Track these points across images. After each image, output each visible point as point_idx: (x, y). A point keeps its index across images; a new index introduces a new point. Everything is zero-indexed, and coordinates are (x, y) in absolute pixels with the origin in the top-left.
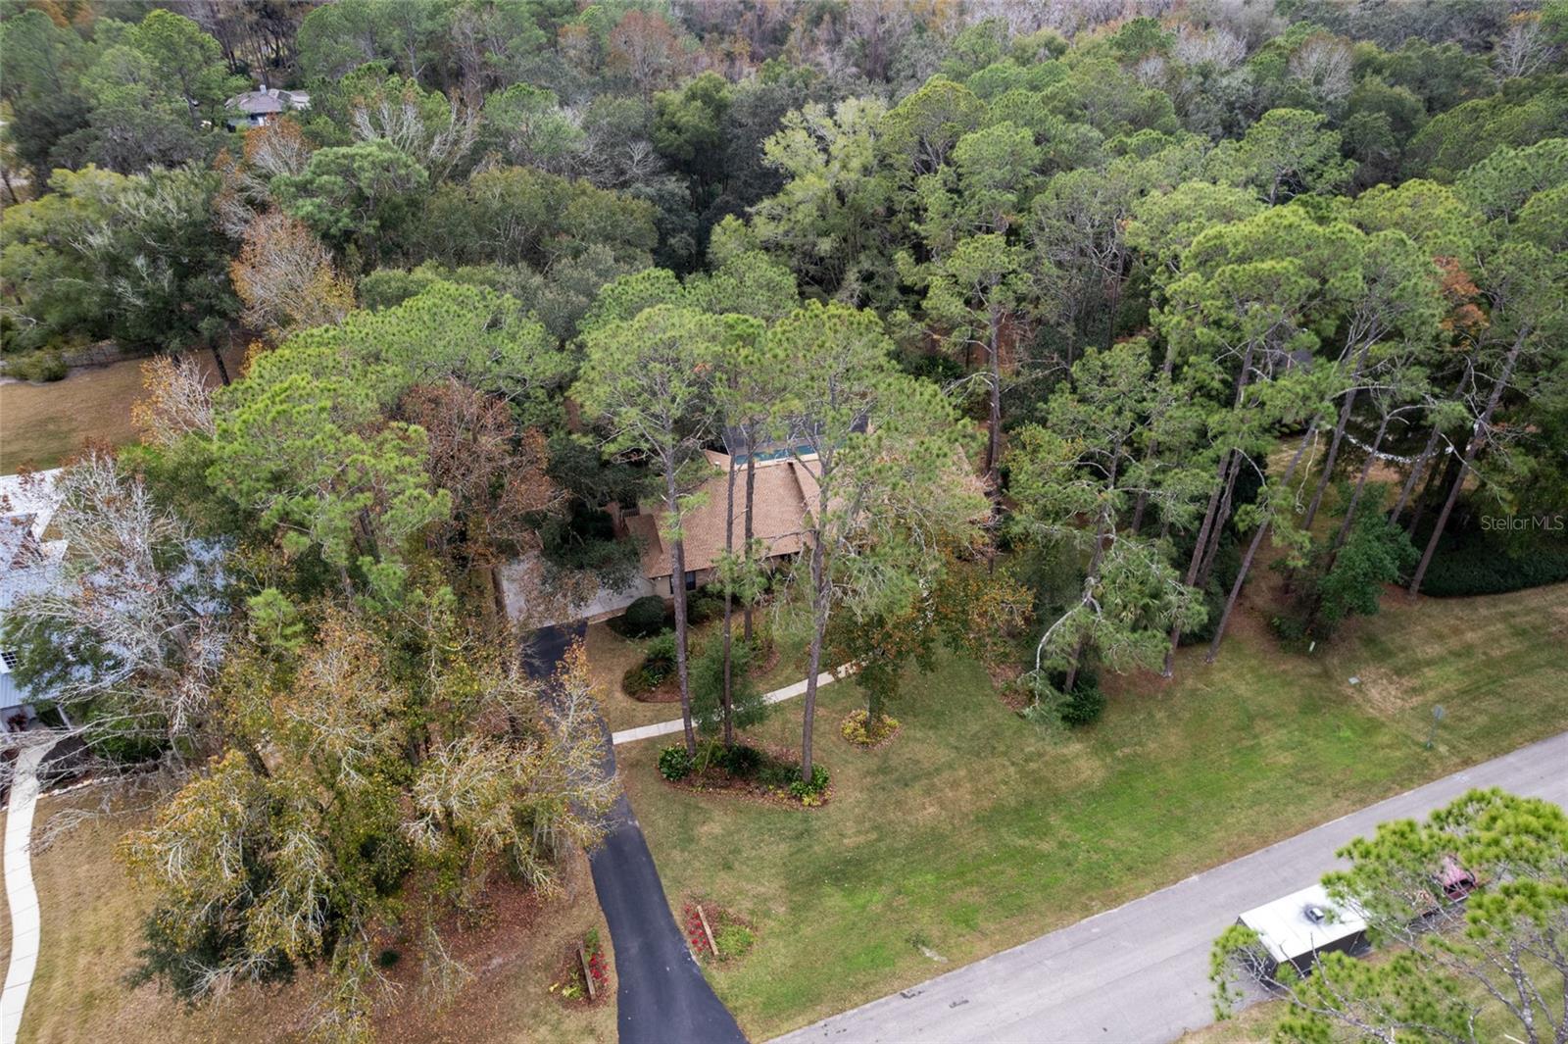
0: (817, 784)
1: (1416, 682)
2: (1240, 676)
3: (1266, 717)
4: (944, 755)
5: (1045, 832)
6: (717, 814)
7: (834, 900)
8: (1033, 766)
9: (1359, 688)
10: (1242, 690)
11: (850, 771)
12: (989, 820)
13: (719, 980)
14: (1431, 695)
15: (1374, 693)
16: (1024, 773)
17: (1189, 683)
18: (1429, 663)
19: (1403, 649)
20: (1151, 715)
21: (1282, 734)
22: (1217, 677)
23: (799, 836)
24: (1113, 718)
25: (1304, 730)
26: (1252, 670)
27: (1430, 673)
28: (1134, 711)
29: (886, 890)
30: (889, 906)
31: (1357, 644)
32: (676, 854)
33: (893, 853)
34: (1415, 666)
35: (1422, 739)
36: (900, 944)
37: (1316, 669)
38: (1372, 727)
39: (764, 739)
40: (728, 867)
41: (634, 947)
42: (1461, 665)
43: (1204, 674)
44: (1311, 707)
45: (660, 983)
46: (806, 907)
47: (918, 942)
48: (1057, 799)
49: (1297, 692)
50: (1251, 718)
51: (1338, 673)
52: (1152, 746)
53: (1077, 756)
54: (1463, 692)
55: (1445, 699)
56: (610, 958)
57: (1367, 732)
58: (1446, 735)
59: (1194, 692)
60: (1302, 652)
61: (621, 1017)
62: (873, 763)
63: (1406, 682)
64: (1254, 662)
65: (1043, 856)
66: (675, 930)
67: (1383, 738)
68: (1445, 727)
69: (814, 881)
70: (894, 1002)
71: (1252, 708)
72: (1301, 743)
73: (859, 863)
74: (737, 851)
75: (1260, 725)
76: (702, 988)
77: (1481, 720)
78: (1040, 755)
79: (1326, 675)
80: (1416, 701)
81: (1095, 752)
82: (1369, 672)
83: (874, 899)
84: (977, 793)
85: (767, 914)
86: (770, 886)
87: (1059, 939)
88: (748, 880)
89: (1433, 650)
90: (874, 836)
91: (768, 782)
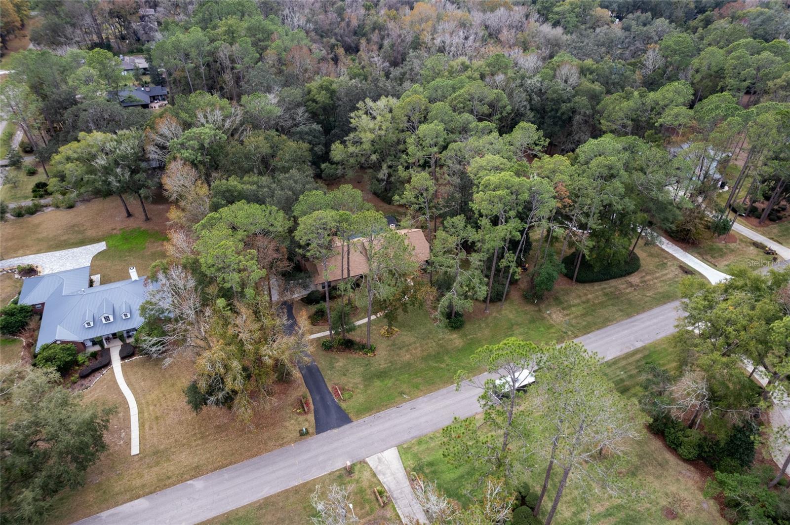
0: (372, 349)
1: (569, 312)
2: (511, 312)
3: (517, 325)
4: (413, 339)
5: (443, 361)
6: (341, 360)
7: (377, 383)
8: (441, 342)
9: (549, 315)
10: (511, 316)
11: (383, 345)
12: (425, 359)
13: (343, 405)
14: (572, 316)
15: (554, 316)
16: (437, 344)
17: (494, 314)
18: (574, 306)
19: (566, 301)
20: (480, 325)
21: (522, 330)
22: (503, 312)
23: (367, 365)
24: (468, 326)
25: (529, 328)
26: (516, 309)
27: (573, 309)
28: (475, 324)
29: (393, 380)
30: (394, 384)
31: (552, 300)
32: (329, 372)
33: (395, 369)
34: (570, 306)
35: (564, 330)
36: (397, 394)
37: (537, 309)
38: (552, 326)
39: (355, 336)
40: (345, 375)
41: (318, 398)
42: (584, 306)
43: (499, 311)
44: (533, 321)
45: (326, 408)
46: (369, 385)
47: (402, 393)
48: (447, 352)
49: (529, 316)
50: (512, 325)
51: (543, 310)
52: (479, 335)
53: (455, 339)
54: (582, 315)
55: (576, 317)
56: (311, 401)
57: (548, 328)
58: (572, 329)
59: (495, 317)
60: (533, 303)
61: (315, 416)
62: (390, 343)
63: (565, 312)
64: (516, 307)
65: (441, 368)
66: (330, 393)
67: (553, 331)
68: (572, 326)
69: (371, 378)
70: (394, 409)
71: (513, 322)
72: (527, 333)
73: (385, 372)
74: (347, 370)
75: (515, 327)
76: (339, 408)
77: (584, 323)
78: (443, 339)
79: (540, 311)
80: (567, 318)
81: (461, 337)
82: (554, 309)
83: (389, 383)
84: (423, 351)
85: (357, 388)
86: (358, 380)
87: (443, 391)
88: (351, 378)
89: (577, 301)
90: (390, 364)
91: (357, 349)
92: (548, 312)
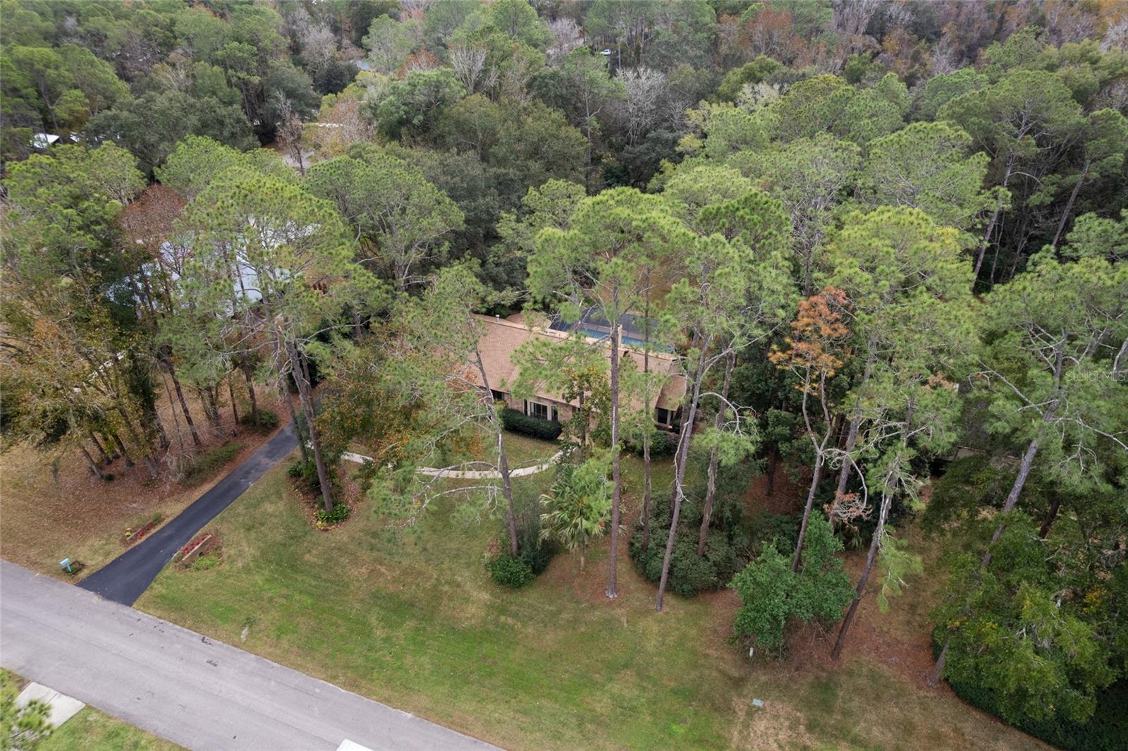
2: (666, 633)
3: (641, 673)
5: (393, 626)
7: (263, 577)
8: (446, 588)
10: (653, 643)
11: (362, 523)
12: (378, 598)
13: (168, 571)
15: (760, 725)
16: (435, 588)
17: (619, 612)
20: (560, 611)
21: (632, 693)
22: (646, 622)
23: (294, 538)
24: (533, 594)
25: (653, 703)
26: (683, 636)
28: (553, 602)
29: (284, 590)
30: (271, 599)
31: (808, 680)
34: (839, 734)
36: (244, 618)
37: (736, 672)
38: (718, 743)
40: (249, 529)
41: (167, 534)
43: (640, 613)
44: (688, 693)
45: (150, 556)
46: (249, 571)
47: (250, 622)
48: (428, 616)
50: (627, 666)
51: (749, 688)
53: (478, 601)
56: (155, 531)
59: (612, 620)
60: (742, 651)
61: (122, 557)
63: (808, 738)
64: (694, 633)
65: (370, 636)
66: (189, 538)
69: (269, 562)
70: (195, 638)
71: (639, 660)
72: (634, 708)
73: (297, 570)
76: (159, 568)
81: (491, 607)
82: (785, 707)
83: (273, 591)
84: (395, 580)
88: (248, 541)
89: (881, 736)
90: (321, 563)
92: (757, 703)
